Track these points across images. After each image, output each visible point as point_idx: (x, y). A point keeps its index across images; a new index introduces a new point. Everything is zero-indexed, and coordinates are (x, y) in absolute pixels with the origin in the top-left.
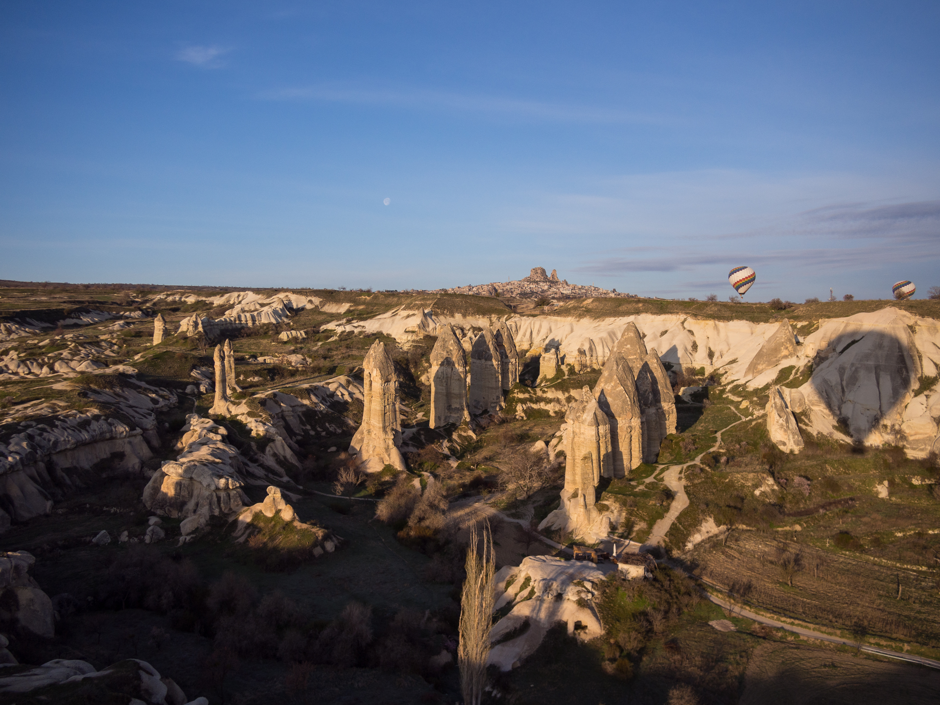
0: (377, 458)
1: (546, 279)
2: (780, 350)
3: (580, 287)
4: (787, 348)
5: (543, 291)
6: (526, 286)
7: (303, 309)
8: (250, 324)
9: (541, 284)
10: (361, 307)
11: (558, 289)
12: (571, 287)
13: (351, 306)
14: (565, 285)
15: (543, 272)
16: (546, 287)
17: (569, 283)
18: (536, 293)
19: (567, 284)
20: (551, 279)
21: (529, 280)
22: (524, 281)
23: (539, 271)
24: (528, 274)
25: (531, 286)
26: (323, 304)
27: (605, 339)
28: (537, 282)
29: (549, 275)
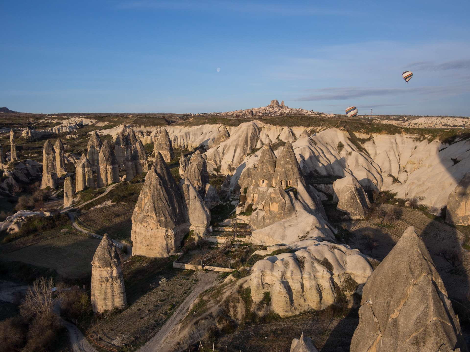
0: (45, 184)
1: (278, 106)
2: (221, 139)
3: (294, 109)
4: (223, 138)
5: (276, 112)
6: (268, 109)
7: (87, 125)
8: (57, 132)
9: (275, 108)
10: (112, 124)
11: (283, 110)
12: (289, 110)
13: (108, 123)
14: (287, 109)
15: (277, 102)
16: (277, 110)
17: (289, 107)
18: (272, 113)
19: (288, 108)
20: (281, 106)
21: (270, 107)
22: (267, 107)
23: (275, 102)
24: (270, 103)
25: (270, 109)
26: (97, 123)
27: (183, 136)
28: (273, 107)
29: (280, 104)
